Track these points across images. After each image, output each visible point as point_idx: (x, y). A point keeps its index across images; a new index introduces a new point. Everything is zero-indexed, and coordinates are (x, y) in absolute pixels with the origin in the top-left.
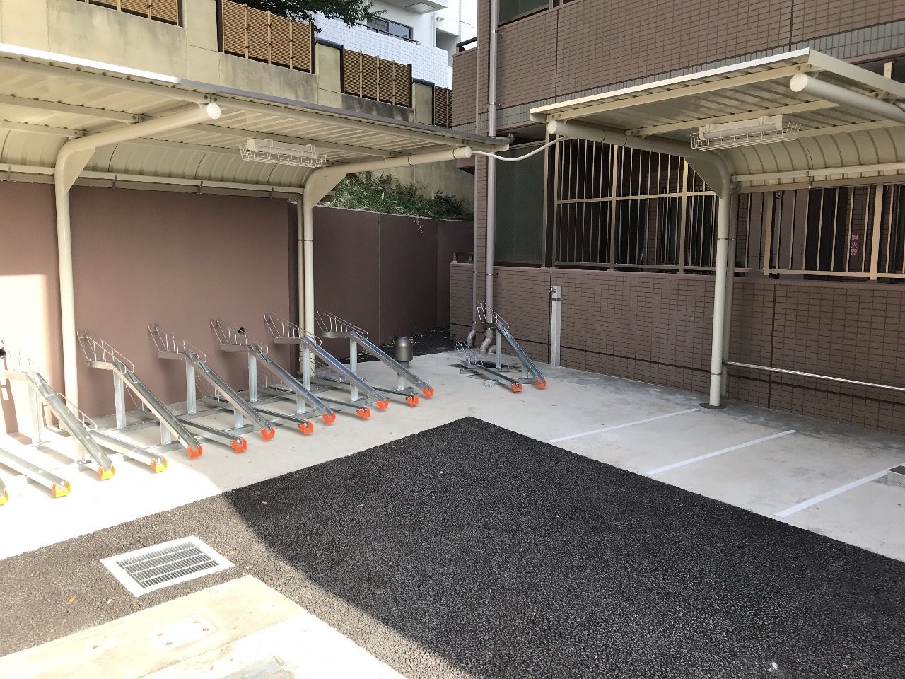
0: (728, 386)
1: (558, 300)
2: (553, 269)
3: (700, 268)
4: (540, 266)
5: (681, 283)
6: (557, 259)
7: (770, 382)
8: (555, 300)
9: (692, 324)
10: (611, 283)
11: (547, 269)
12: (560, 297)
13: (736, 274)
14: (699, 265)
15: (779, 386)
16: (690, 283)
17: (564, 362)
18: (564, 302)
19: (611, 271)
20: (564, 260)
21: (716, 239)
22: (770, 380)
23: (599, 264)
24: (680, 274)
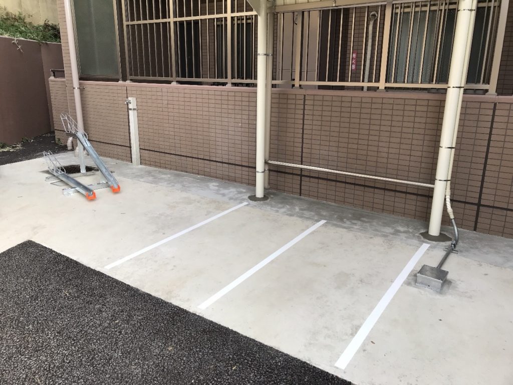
0: (269, 179)
1: (134, 109)
2: (128, 82)
3: (245, 81)
4: (117, 80)
5: (230, 94)
6: (131, 75)
7: (301, 176)
8: (131, 109)
9: (240, 129)
10: (175, 95)
11: (124, 83)
12: (135, 107)
13: (274, 86)
14: (243, 79)
15: (308, 179)
16: (237, 94)
17: (142, 161)
18: (139, 111)
19: (174, 84)
20: (136, 75)
21: (256, 55)
22: (301, 174)
23: (164, 78)
24: (229, 86)
